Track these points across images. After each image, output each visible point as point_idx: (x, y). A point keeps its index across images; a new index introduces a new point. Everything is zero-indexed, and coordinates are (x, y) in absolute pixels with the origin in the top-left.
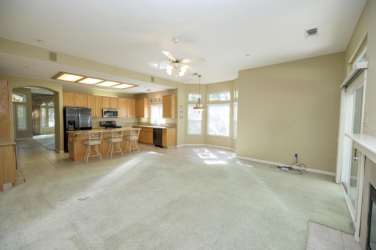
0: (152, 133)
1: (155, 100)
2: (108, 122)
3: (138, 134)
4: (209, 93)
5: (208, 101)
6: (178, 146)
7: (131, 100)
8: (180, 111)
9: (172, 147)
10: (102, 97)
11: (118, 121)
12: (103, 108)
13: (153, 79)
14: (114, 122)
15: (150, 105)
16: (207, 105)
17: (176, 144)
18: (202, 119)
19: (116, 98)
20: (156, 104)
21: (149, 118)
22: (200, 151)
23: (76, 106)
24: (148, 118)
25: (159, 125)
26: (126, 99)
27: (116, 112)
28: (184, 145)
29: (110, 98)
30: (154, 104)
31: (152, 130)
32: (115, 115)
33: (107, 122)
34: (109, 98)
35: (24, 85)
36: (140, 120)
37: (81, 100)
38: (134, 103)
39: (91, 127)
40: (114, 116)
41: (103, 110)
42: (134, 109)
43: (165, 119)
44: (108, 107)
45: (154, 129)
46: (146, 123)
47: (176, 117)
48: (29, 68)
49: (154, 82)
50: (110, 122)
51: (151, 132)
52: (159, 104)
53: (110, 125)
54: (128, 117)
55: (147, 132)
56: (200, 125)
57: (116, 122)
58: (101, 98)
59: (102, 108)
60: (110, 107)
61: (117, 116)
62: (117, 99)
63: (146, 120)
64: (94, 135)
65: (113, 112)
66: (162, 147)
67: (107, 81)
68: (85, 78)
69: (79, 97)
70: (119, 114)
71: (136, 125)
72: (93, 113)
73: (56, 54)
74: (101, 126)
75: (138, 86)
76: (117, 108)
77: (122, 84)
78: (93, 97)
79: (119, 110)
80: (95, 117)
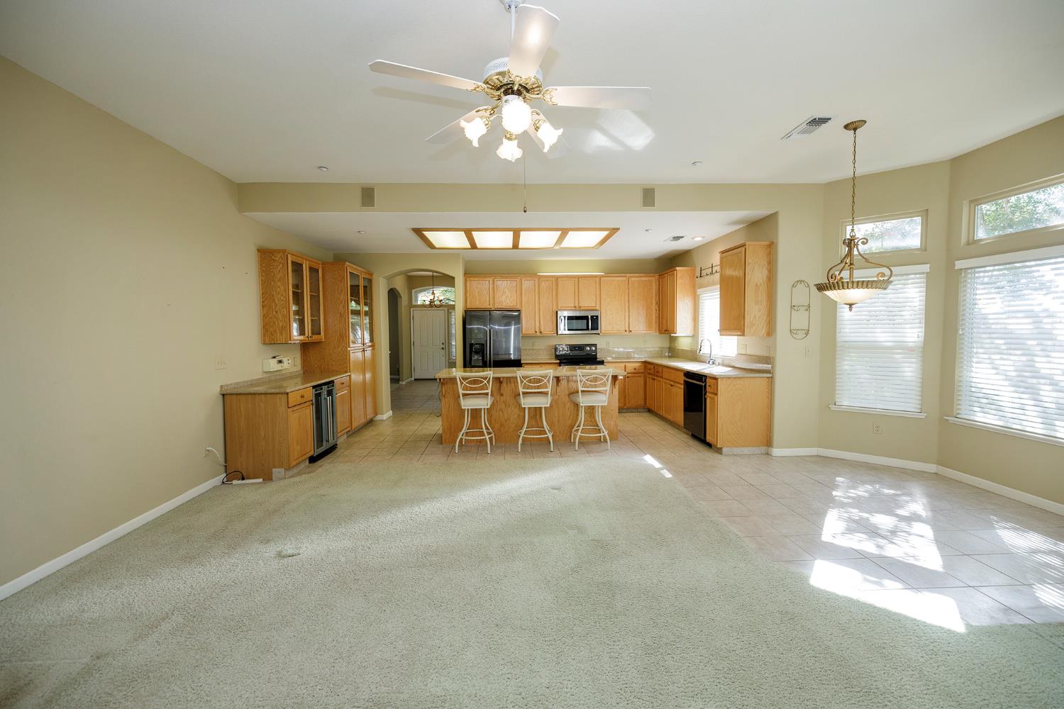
0: (683, 386)
1: (710, 271)
2: (575, 348)
3: (605, 389)
4: (971, 202)
5: (968, 243)
6: (776, 452)
7: (644, 279)
8: (792, 307)
9: (746, 450)
10: (557, 278)
11: (602, 343)
12: (559, 308)
13: (649, 197)
14: (590, 348)
15: (698, 290)
16: (959, 264)
17: (769, 443)
18: (922, 339)
19: (596, 276)
20: (714, 284)
21: (695, 337)
22: (873, 496)
23: (496, 307)
24: (693, 336)
25: (719, 361)
26: (624, 278)
27: (592, 317)
28: (813, 451)
29: (579, 277)
31: (682, 378)
32: (590, 327)
33: (572, 347)
34: (576, 280)
35: (409, 268)
36: (675, 343)
37: (507, 292)
38: (654, 286)
39: (520, 360)
40: (588, 329)
41: (558, 312)
42: (654, 306)
43: (736, 337)
44: (571, 305)
45: (689, 374)
46: (687, 351)
47: (771, 330)
49: (654, 206)
50: (581, 347)
51: (679, 385)
52: (710, 284)
53: (582, 357)
54: (630, 333)
55: (672, 383)
56: (910, 370)
57: (596, 348)
58: (554, 281)
59: (555, 309)
60: (577, 305)
61: (597, 329)
62: (597, 279)
63: (688, 341)
64: (469, 383)
65: (586, 318)
66: (709, 445)
67: (522, 233)
68: (468, 233)
69: (503, 284)
70: (604, 324)
71: (662, 356)
72: (534, 325)
73: (373, 189)
74: (557, 357)
75: (619, 229)
76: (598, 308)
77: (564, 232)
78: (532, 282)
79: (603, 311)
80: (538, 334)
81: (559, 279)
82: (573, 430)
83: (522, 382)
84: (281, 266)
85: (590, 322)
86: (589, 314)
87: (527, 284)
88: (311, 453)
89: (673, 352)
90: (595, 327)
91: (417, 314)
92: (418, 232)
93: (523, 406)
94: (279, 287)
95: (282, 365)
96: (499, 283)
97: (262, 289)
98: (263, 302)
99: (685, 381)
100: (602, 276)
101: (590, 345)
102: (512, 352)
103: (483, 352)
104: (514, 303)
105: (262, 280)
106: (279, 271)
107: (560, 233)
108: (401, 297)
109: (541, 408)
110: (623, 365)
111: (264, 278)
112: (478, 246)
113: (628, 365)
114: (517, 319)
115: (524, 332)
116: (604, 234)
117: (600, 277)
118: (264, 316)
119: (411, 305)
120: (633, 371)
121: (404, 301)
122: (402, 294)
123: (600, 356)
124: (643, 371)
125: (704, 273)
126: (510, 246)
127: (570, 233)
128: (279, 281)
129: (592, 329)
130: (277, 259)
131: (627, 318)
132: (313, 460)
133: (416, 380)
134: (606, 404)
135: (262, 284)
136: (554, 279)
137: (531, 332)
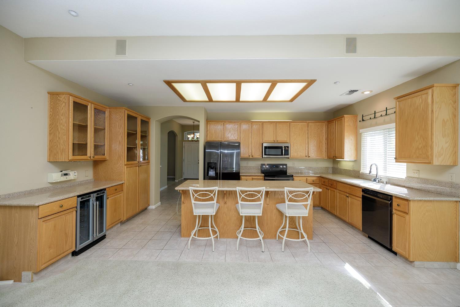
0: (361, 199)
1: (373, 116)
2: (273, 166)
7: (318, 124)
11: (291, 165)
12: (264, 141)
14: (283, 167)
15: (361, 130)
19: (287, 122)
20: (376, 125)
21: (357, 161)
24: (355, 161)
25: (385, 180)
26: (305, 123)
27: (285, 147)
29: (276, 122)
30: (371, 126)
32: (283, 153)
33: (271, 166)
34: (275, 124)
37: (232, 131)
38: (325, 129)
39: (239, 173)
40: (282, 155)
41: (263, 144)
42: (324, 141)
43: (405, 164)
44: (272, 139)
45: (365, 191)
46: (349, 171)
47: (456, 160)
48: (131, 85)
49: (356, 52)
50: (277, 166)
52: (385, 123)
53: (278, 173)
54: (309, 158)
55: (348, 195)
57: (287, 167)
59: (261, 142)
60: (274, 139)
61: (288, 155)
62: (288, 124)
63: (351, 164)
64: (199, 195)
65: (281, 148)
66: (395, 254)
67: (242, 84)
68: (204, 84)
69: (229, 126)
70: (292, 152)
71: (328, 173)
72: (248, 151)
73: (125, 41)
74: (263, 172)
75: (315, 81)
76: (288, 141)
77: (274, 84)
78: (248, 125)
79: (292, 144)
80: (251, 157)
81: (264, 124)
82: (278, 233)
83: (240, 196)
84: (64, 104)
85: (283, 151)
86: (283, 145)
87: (245, 127)
88: (74, 249)
89: (336, 171)
90: (287, 153)
91: (185, 144)
92: (169, 83)
93: (241, 215)
94: (62, 120)
95: (67, 176)
96: (227, 126)
97: (50, 121)
98: (50, 131)
99: (362, 195)
100: (291, 122)
101: (283, 165)
102: (234, 167)
103: (216, 168)
104: (236, 138)
105: (50, 115)
106: (62, 108)
107: (270, 84)
108: (177, 136)
109: (254, 217)
110: (305, 178)
111: (51, 113)
112: (214, 99)
113: (308, 178)
114: (238, 147)
115: (241, 156)
116: (303, 85)
117: (290, 122)
118: (50, 141)
119: (183, 140)
120: (312, 182)
121: (179, 138)
122: (178, 135)
123: (289, 172)
124: (318, 182)
125: (377, 115)
126: (234, 99)
127: (278, 84)
128: (62, 115)
129: (284, 155)
130: (61, 99)
131: (307, 148)
132: (75, 254)
133: (184, 179)
134: (307, 215)
135: (50, 118)
136: (261, 124)
137: (246, 156)
